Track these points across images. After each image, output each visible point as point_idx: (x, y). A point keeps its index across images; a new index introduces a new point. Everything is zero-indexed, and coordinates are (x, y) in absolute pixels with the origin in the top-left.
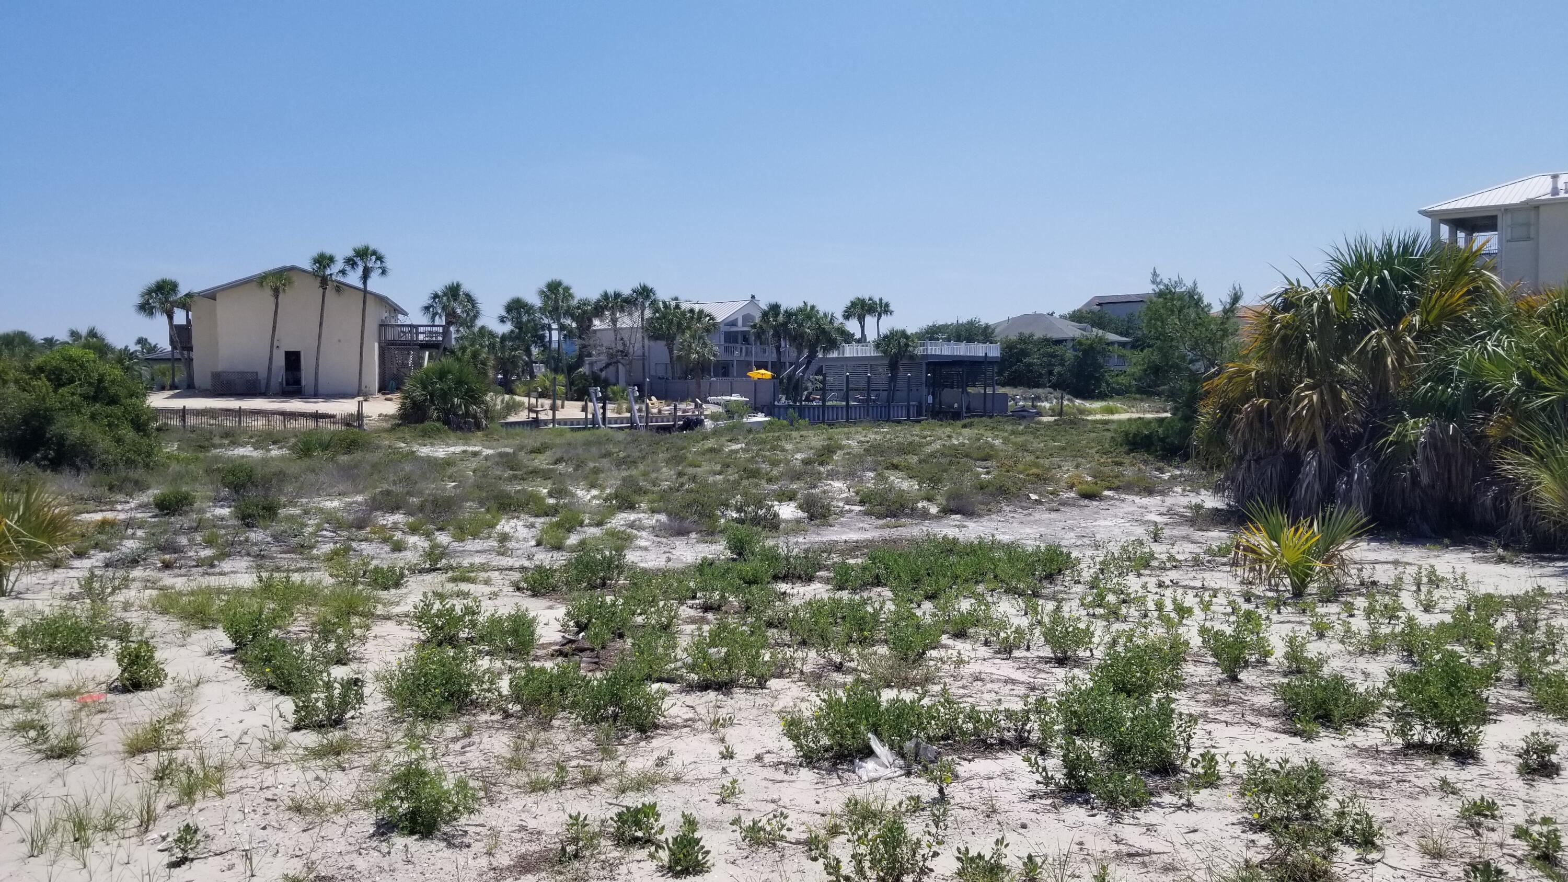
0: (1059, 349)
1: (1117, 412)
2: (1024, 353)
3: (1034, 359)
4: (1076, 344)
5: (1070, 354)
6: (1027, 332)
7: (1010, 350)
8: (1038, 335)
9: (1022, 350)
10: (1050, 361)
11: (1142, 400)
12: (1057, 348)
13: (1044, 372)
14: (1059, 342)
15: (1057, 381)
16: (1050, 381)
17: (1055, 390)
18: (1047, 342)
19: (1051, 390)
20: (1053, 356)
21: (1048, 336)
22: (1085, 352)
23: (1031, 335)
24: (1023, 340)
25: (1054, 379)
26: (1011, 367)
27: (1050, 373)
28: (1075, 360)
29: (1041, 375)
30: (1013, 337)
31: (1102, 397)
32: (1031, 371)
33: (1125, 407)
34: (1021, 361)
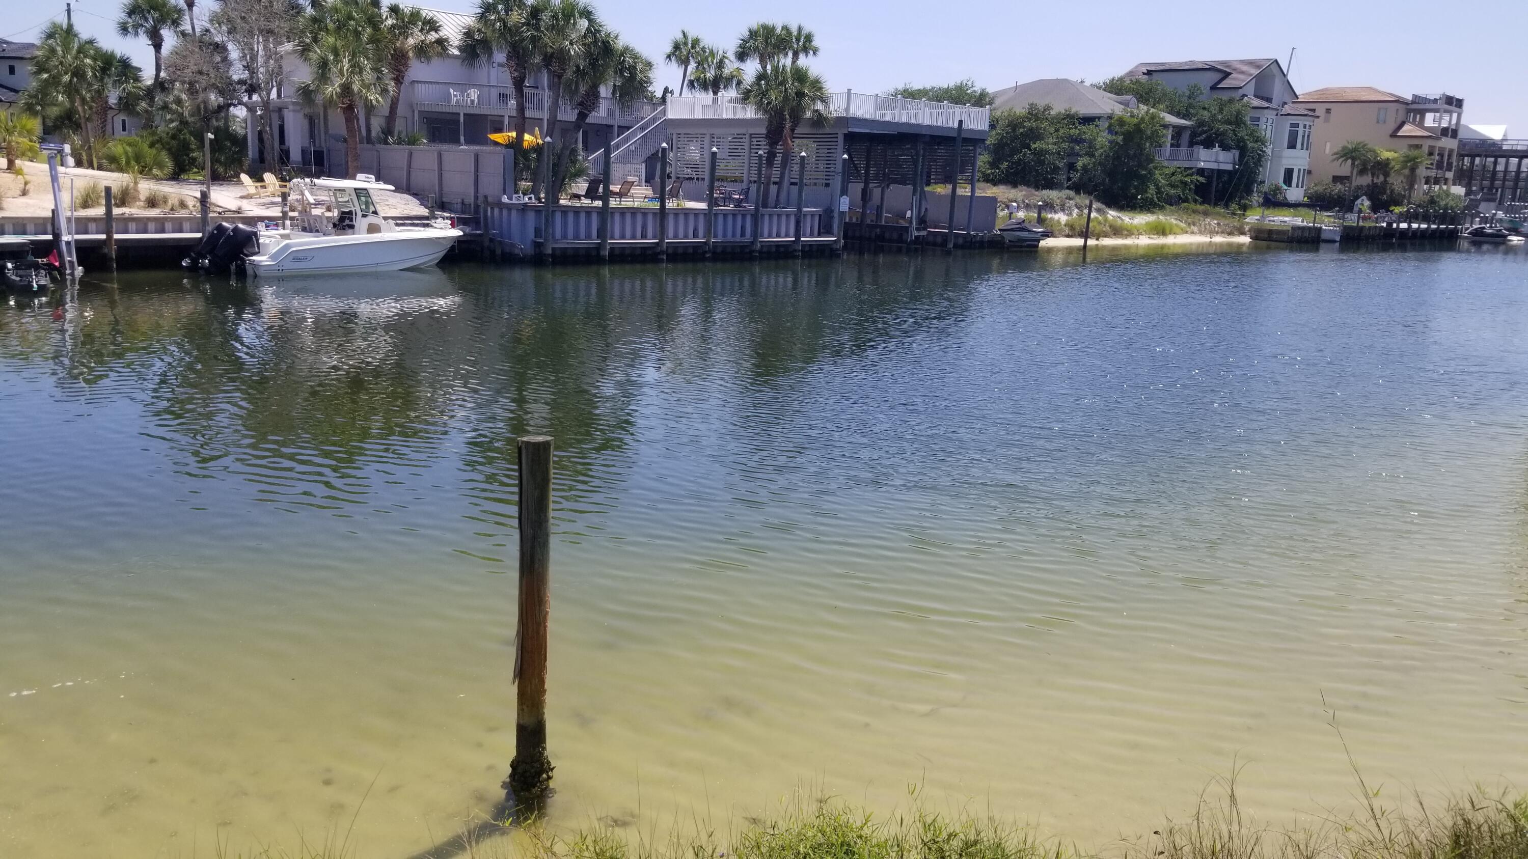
0: (1088, 131)
1: (1172, 232)
2: (1035, 135)
3: (1048, 144)
4: (1115, 124)
5: (1103, 139)
6: (1041, 103)
7: (1014, 130)
8: (1058, 108)
9: (1031, 129)
10: (1073, 149)
11: (1206, 214)
12: (1084, 128)
13: (1061, 165)
14: (1088, 120)
15: (1081, 179)
16: (1069, 179)
17: (1078, 192)
18: (1071, 119)
19: (1072, 193)
20: (1078, 140)
21: (1073, 111)
22: (1128, 136)
23: (1048, 108)
24: (1034, 114)
25: (1075, 177)
26: (1012, 155)
27: (1071, 167)
28: (1111, 148)
29: (1056, 169)
30: (1020, 110)
31: (1147, 206)
32: (1042, 163)
33: (1183, 225)
34: (1029, 148)
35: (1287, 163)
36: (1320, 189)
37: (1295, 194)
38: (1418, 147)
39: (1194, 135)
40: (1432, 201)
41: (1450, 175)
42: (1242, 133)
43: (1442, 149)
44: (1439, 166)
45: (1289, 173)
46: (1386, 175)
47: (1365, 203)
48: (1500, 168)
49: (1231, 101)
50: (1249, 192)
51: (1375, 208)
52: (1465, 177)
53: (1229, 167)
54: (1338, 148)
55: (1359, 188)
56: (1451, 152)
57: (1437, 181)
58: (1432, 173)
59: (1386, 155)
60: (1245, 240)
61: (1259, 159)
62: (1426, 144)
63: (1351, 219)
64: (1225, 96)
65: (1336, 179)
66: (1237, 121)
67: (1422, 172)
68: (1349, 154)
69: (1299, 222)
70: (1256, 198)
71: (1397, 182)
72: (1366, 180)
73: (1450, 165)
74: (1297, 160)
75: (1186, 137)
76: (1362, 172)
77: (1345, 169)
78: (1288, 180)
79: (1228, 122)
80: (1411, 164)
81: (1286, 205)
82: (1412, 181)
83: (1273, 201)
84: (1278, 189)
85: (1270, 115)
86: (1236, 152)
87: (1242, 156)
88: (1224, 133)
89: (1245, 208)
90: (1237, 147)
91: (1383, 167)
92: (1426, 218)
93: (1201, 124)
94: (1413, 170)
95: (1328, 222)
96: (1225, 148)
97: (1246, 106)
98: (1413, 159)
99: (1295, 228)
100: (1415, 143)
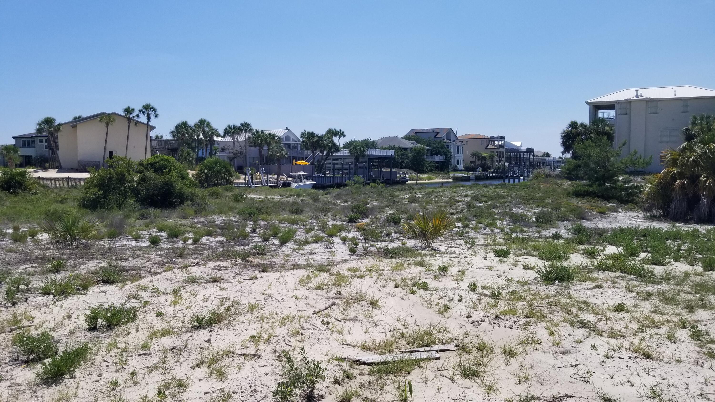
1: (433, 179)
5: (410, 154)
8: (396, 146)
10: (402, 157)
11: (439, 174)
12: (405, 151)
14: (405, 149)
18: (400, 149)
20: (404, 155)
21: (400, 146)
23: (394, 146)
28: (413, 157)
31: (424, 172)
33: (435, 177)
35: (457, 158)
36: (467, 165)
37: (460, 167)
38: (493, 152)
39: (432, 152)
40: (499, 168)
41: (503, 159)
42: (445, 151)
43: (500, 153)
44: (500, 157)
45: (458, 161)
46: (485, 160)
47: (480, 169)
48: (518, 156)
49: (441, 141)
50: (448, 167)
51: (483, 171)
52: (508, 159)
53: (443, 160)
54: (471, 153)
55: (478, 164)
56: (503, 152)
57: (500, 161)
58: (498, 159)
59: (485, 154)
60: (451, 180)
61: (450, 158)
62: (495, 151)
63: (477, 174)
64: (439, 140)
65: (471, 162)
66: (443, 147)
67: (495, 159)
68: (475, 155)
69: (464, 175)
70: (450, 169)
71: (489, 162)
72: (480, 162)
73: (503, 156)
74: (460, 157)
75: (430, 152)
76: (479, 160)
77: (473, 159)
78: (458, 163)
79: (441, 148)
80: (492, 157)
81: (458, 170)
82: (492, 162)
83: (455, 170)
84: (456, 166)
85: (452, 145)
86: (444, 156)
87: (446, 157)
88: (440, 151)
89: (448, 172)
90: (444, 155)
91: (484, 158)
92: (497, 173)
93: (433, 148)
94: (492, 159)
95: (471, 175)
96: (441, 155)
97: (445, 142)
98: (492, 156)
99: (463, 177)
100: (492, 151)
